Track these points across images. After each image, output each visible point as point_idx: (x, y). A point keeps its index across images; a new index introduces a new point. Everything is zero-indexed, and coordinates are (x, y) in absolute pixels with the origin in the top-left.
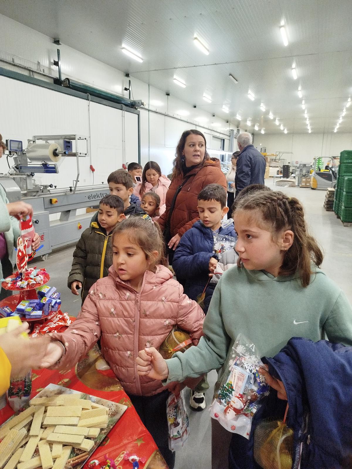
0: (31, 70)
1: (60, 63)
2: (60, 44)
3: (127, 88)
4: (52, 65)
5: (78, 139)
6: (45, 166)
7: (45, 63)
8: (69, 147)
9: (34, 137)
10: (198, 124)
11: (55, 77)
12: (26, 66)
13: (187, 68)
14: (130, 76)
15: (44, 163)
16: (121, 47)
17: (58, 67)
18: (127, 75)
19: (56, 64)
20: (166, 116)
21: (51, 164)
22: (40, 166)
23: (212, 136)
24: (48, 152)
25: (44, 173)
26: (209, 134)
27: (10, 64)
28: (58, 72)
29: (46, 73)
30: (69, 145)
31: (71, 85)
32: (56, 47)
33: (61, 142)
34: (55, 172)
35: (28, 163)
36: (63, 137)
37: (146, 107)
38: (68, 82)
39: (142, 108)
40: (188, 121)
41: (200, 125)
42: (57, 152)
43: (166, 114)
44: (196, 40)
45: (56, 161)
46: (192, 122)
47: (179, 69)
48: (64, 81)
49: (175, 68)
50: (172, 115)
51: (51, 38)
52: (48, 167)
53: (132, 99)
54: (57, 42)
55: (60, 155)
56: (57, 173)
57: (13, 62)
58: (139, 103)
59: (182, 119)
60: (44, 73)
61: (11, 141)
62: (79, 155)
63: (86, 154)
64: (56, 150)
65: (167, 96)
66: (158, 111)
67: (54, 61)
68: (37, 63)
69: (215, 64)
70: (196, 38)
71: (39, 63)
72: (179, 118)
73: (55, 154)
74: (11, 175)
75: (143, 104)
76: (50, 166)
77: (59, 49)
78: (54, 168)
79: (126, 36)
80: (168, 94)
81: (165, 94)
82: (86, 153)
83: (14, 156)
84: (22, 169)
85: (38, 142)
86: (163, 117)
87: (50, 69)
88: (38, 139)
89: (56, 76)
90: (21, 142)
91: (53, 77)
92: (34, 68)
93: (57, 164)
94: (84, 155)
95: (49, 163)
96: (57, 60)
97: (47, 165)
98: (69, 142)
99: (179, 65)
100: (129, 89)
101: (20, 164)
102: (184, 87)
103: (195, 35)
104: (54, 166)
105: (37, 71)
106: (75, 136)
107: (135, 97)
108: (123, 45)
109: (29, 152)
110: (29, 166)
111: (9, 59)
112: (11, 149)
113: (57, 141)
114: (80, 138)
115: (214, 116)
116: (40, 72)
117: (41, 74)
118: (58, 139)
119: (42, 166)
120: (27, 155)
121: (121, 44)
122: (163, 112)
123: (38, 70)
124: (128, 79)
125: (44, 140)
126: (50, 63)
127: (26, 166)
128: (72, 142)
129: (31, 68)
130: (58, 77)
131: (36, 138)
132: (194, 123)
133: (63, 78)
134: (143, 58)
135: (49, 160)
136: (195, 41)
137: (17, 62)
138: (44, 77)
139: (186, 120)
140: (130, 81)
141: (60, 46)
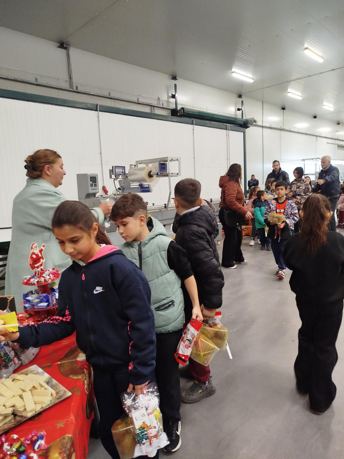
0: (152, 105)
1: (176, 95)
2: (178, 79)
3: (240, 109)
4: (170, 98)
5: (170, 161)
6: (141, 186)
7: (164, 97)
8: (164, 168)
9: (137, 162)
10: (319, 135)
11: (172, 108)
12: (148, 103)
13: (301, 79)
14: (242, 97)
15: (140, 183)
16: (231, 72)
17: (175, 99)
18: (240, 96)
19: (173, 96)
20: (281, 131)
21: (145, 184)
22: (137, 186)
23: (337, 145)
24: (143, 174)
25: (141, 192)
26: (333, 144)
27: (135, 103)
28: (175, 104)
29: (165, 106)
30: (163, 166)
31: (185, 113)
32: (174, 82)
33: (157, 164)
34: (149, 191)
35: (131, 185)
36: (159, 160)
37: (259, 123)
38: (183, 111)
39: (255, 125)
40: (307, 133)
41: (321, 135)
42: (152, 173)
43: (281, 129)
44: (307, 50)
45: (151, 182)
46: (312, 134)
47: (292, 82)
48: (180, 110)
49: (287, 82)
50: (288, 129)
51: (170, 76)
52: (143, 187)
53: (244, 118)
54: (174, 78)
55: (155, 176)
56: (150, 192)
57: (138, 101)
58: (251, 121)
59: (300, 131)
60: (162, 107)
61: (115, 166)
62: (171, 175)
63: (178, 174)
64: (151, 172)
65: (283, 110)
66: (272, 126)
67: (172, 94)
68: (157, 99)
69: (333, 70)
70: (306, 48)
71: (159, 98)
72: (297, 131)
73: (150, 176)
74: (115, 195)
75: (255, 121)
76: (145, 186)
77: (176, 83)
78: (148, 188)
79: (237, 61)
80: (283, 109)
81: (281, 108)
82: (178, 172)
83: (119, 180)
84: (125, 190)
85: (140, 166)
86: (278, 132)
87: (168, 102)
88: (140, 164)
89: (174, 107)
90: (124, 167)
91: (171, 108)
92: (155, 103)
93: (150, 184)
94: (176, 175)
95: (144, 183)
96: (174, 94)
97: (143, 186)
98: (164, 164)
99: (293, 78)
100: (242, 109)
101: (123, 186)
102: (300, 98)
103: (306, 46)
104: (147, 186)
105: (157, 106)
106: (167, 158)
107: (248, 116)
108: (234, 70)
109: (131, 175)
110: (131, 187)
111: (135, 100)
112: (115, 174)
113: (153, 164)
114: (172, 159)
115: (339, 124)
116: (160, 106)
117: (160, 107)
118: (155, 162)
119: (138, 186)
120: (129, 178)
121: (231, 69)
122: (279, 127)
123: (158, 104)
124: (241, 100)
125: (145, 164)
126: (169, 97)
127: (129, 187)
128: (167, 163)
129: (152, 104)
130: (175, 107)
131: (138, 163)
132: (314, 134)
133: (179, 108)
134: (254, 78)
135: (145, 181)
136: (306, 52)
137: (141, 100)
138: (163, 109)
139: (305, 132)
140: (242, 102)
141: (177, 81)
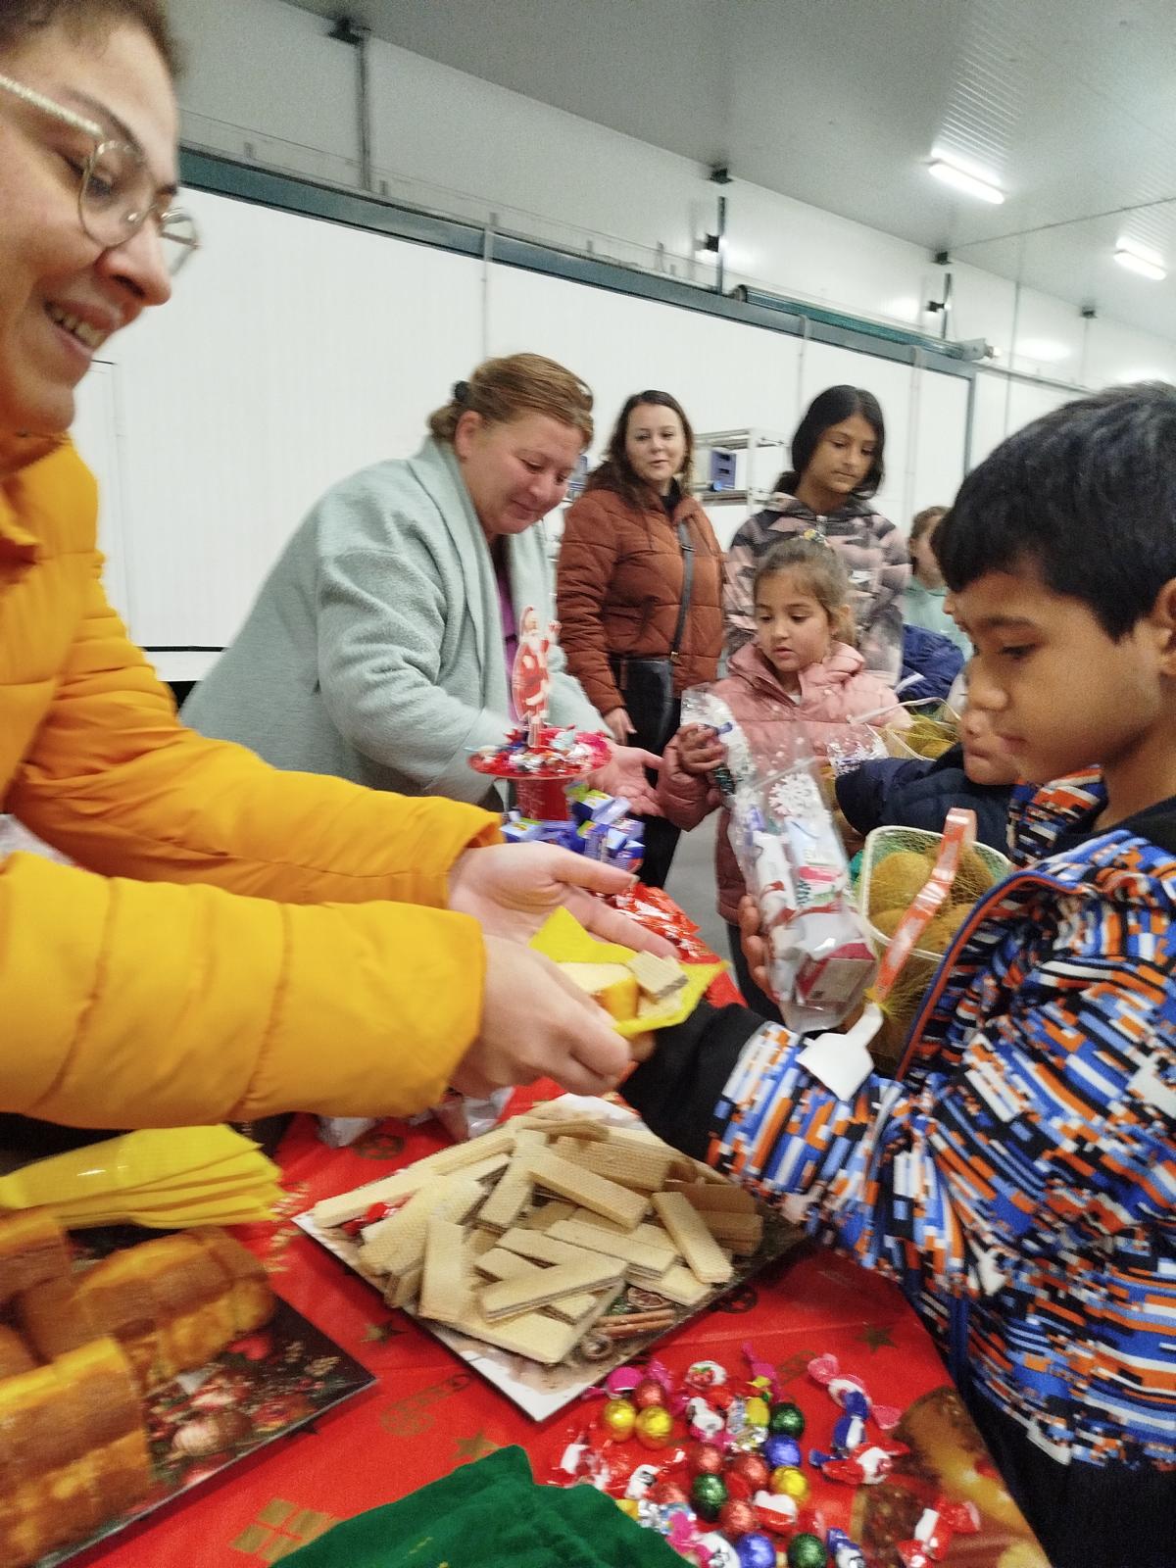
0: (637, 268)
1: (722, 243)
2: (730, 180)
3: (936, 304)
4: (700, 250)
5: (757, 446)
7: (680, 244)
8: (727, 472)
11: (704, 286)
12: (623, 259)
14: (950, 259)
16: (927, 159)
17: (715, 254)
18: (942, 258)
19: (712, 244)
28: (716, 270)
29: (681, 275)
30: (725, 465)
32: (717, 190)
33: (704, 454)
36: (712, 441)
37: (1002, 363)
38: (741, 298)
39: (988, 368)
48: (732, 294)
49: (1125, 210)
51: (704, 167)
53: (951, 337)
54: (720, 175)
57: (590, 250)
58: (975, 349)
60: (671, 277)
62: (756, 496)
65: (1084, 319)
66: (1045, 375)
67: (707, 236)
75: (989, 353)
77: (724, 196)
80: (1089, 313)
81: (1079, 311)
87: (692, 262)
89: (710, 280)
91: (699, 285)
92: (646, 263)
96: (714, 234)
98: (727, 458)
100: (942, 306)
102: (1158, 276)
106: (746, 433)
107: (961, 333)
108: (937, 152)
114: (761, 440)
124: (942, 270)
126: (697, 245)
128: (736, 455)
129: (637, 265)
130: (715, 283)
133: (729, 286)
134: (1006, 188)
137: (599, 250)
140: (949, 277)
141: (729, 185)
